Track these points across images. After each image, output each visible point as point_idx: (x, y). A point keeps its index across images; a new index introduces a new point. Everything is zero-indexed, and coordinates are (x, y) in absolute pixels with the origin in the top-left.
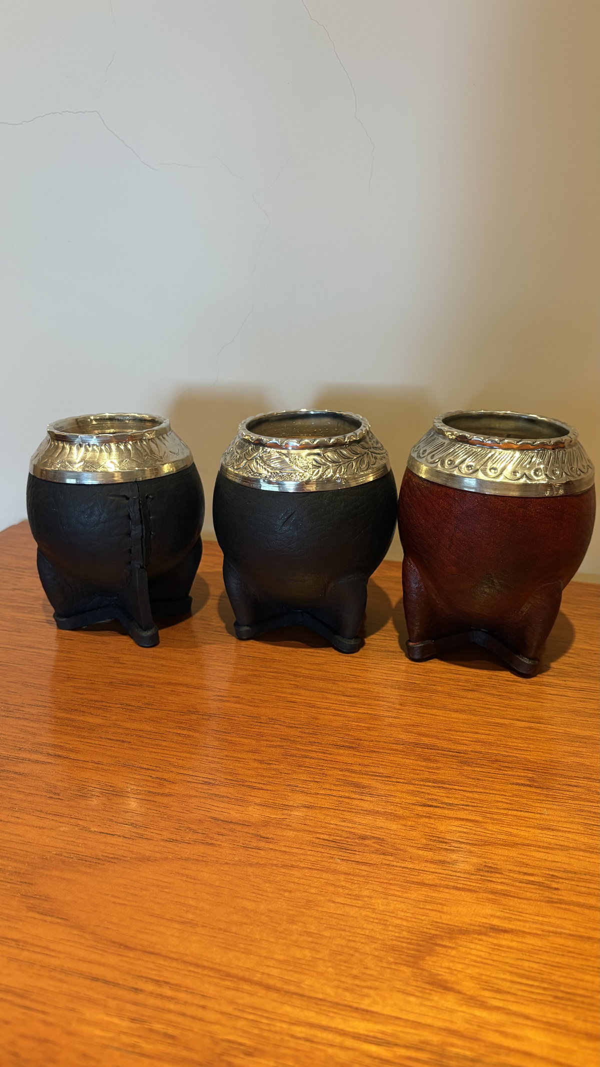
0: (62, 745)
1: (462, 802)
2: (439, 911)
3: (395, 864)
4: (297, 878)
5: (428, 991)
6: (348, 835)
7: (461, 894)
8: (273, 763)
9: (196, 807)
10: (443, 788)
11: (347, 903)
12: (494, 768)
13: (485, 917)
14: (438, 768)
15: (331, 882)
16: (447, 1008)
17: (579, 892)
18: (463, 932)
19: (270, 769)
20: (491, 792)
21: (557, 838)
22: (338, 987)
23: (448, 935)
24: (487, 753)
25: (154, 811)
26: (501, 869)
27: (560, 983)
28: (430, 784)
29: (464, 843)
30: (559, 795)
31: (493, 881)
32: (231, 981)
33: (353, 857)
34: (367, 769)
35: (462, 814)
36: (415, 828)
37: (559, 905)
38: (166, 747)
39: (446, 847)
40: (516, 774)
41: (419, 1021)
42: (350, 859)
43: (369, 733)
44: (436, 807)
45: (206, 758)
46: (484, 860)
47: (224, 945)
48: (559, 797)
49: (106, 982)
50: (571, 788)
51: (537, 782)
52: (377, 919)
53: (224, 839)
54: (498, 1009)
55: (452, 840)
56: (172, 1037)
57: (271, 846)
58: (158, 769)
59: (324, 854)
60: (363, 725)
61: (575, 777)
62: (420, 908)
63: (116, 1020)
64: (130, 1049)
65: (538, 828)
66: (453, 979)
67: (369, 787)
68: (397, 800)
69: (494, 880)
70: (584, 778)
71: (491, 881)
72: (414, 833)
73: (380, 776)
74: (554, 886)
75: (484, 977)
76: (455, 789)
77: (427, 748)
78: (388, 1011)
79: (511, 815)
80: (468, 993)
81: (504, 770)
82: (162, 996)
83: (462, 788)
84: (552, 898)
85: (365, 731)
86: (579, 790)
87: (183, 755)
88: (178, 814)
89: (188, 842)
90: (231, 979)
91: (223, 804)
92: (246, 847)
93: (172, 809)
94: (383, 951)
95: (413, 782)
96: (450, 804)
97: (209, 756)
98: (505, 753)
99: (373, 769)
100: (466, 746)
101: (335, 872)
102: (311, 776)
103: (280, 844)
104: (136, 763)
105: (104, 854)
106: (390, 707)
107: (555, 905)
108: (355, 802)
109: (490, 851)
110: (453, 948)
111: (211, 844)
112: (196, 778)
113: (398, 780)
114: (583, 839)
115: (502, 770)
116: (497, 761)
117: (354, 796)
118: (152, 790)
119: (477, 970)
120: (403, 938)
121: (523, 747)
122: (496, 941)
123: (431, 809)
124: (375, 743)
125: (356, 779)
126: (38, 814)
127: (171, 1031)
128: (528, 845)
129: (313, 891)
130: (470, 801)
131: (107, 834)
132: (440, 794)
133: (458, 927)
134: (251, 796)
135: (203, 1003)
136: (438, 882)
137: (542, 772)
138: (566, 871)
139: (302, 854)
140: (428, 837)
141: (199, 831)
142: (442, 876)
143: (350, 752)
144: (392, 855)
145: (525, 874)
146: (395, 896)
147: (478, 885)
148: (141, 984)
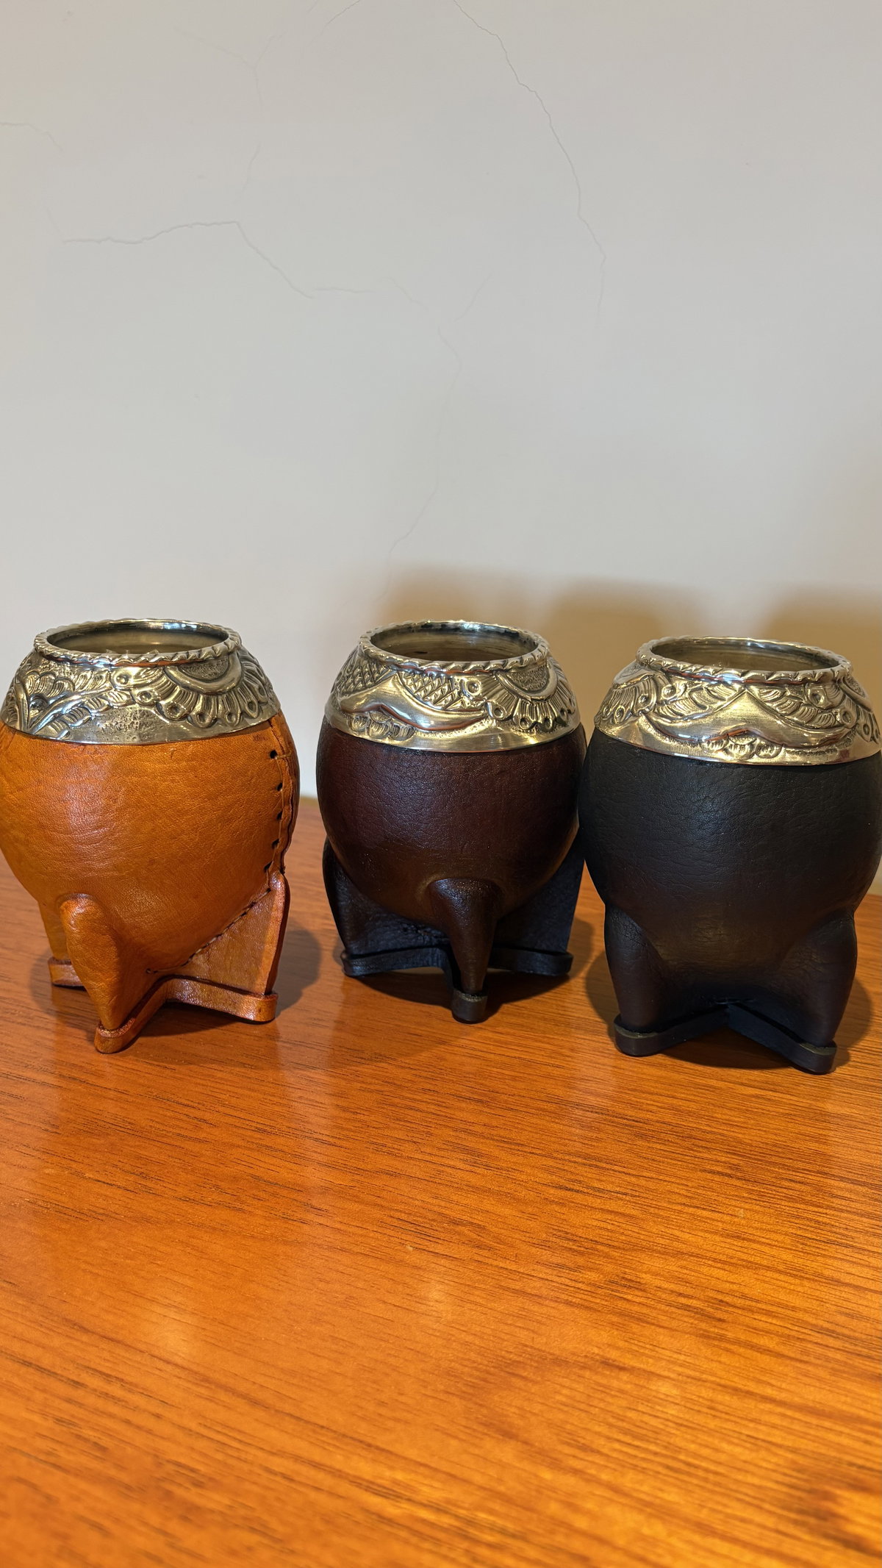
0: (83, 1065)
1: (618, 1189)
2: (533, 1331)
3: (490, 1261)
4: (344, 1265)
5: (479, 1435)
6: (435, 1217)
7: (574, 1312)
8: (362, 1112)
9: (235, 1160)
10: (597, 1166)
11: (405, 1306)
12: (681, 1147)
13: (599, 1345)
14: (598, 1140)
15: (390, 1276)
16: (500, 1461)
17: (755, 1329)
18: (559, 1362)
19: (355, 1120)
20: (667, 1179)
21: (745, 1250)
22: (353, 1414)
23: (535, 1365)
24: (678, 1126)
25: (176, 1160)
26: (646, 1284)
27: (680, 1448)
28: (580, 1160)
29: (602, 1244)
30: (770, 1192)
31: (628, 1300)
32: (207, 1387)
33: (432, 1247)
34: (495, 1133)
35: (612, 1205)
36: (536, 1217)
37: (716, 1343)
38: (222, 1079)
39: (574, 1247)
40: (714, 1157)
41: (453, 1472)
42: (427, 1249)
43: (512, 1083)
44: (578, 1191)
45: (271, 1098)
46: (623, 1269)
47: (213, 1341)
48: (769, 1195)
49: (40, 1369)
50: (793, 1185)
51: (742, 1171)
52: (439, 1331)
53: (260, 1205)
54: (576, 1472)
55: (586, 1238)
56: (103, 1449)
57: (322, 1220)
58: (200, 1106)
59: (392, 1239)
60: (507, 1072)
62: (507, 1324)
63: (36, 1418)
64: (42, 1457)
65: (722, 1235)
66: (521, 1423)
67: (489, 1156)
68: (523, 1177)
69: (629, 1297)
70: (818, 1172)
71: (625, 1299)
72: (532, 1224)
73: (507, 1143)
74: (718, 1316)
75: (568, 1427)
76: (613, 1170)
77: (592, 1112)
78: (413, 1453)
79: (687, 1213)
80: (537, 1444)
81: (697, 1151)
82: (106, 1396)
83: (625, 1170)
84: (708, 1332)
85: (507, 1081)
86: (803, 1187)
87: (239, 1091)
88: (207, 1166)
89: (209, 1203)
90: (207, 1385)
91: (275, 1159)
92: (286, 1219)
93: (202, 1159)
94: (433, 1374)
95: (555, 1155)
96: (599, 1190)
97: (275, 1096)
98: (705, 1128)
99: (502, 1133)
100: (649, 1113)
101: (401, 1263)
102: (410, 1134)
103: (336, 1219)
104: (172, 1096)
105: (91, 1208)
106: (554, 1052)
107: (711, 1341)
108: (460, 1174)
109: (638, 1259)
110: (535, 1382)
111: (240, 1209)
112: (247, 1122)
113: (534, 1151)
114: (786, 1256)
115: (693, 1150)
116: (690, 1137)
117: (461, 1165)
118: (182, 1132)
119: (561, 1416)
120: (469, 1360)
121: (738, 1122)
122: (604, 1381)
123: (569, 1194)
124: (517, 1098)
125: (471, 1142)
126: (23, 1149)
127: (105, 1441)
128: (697, 1256)
129: (360, 1285)
130: (631, 1188)
131: (104, 1182)
132: (590, 1175)
133: (554, 1354)
134: (316, 1152)
135: (159, 1411)
136: (544, 1292)
137: (755, 1159)
138: (744, 1297)
139: (362, 1235)
140: (551, 1231)
141: (229, 1191)
142: (555, 1284)
143: (476, 1107)
144: (490, 1249)
145: (680, 1294)
146: (476, 1304)
147: (604, 1302)
148: (86, 1378)
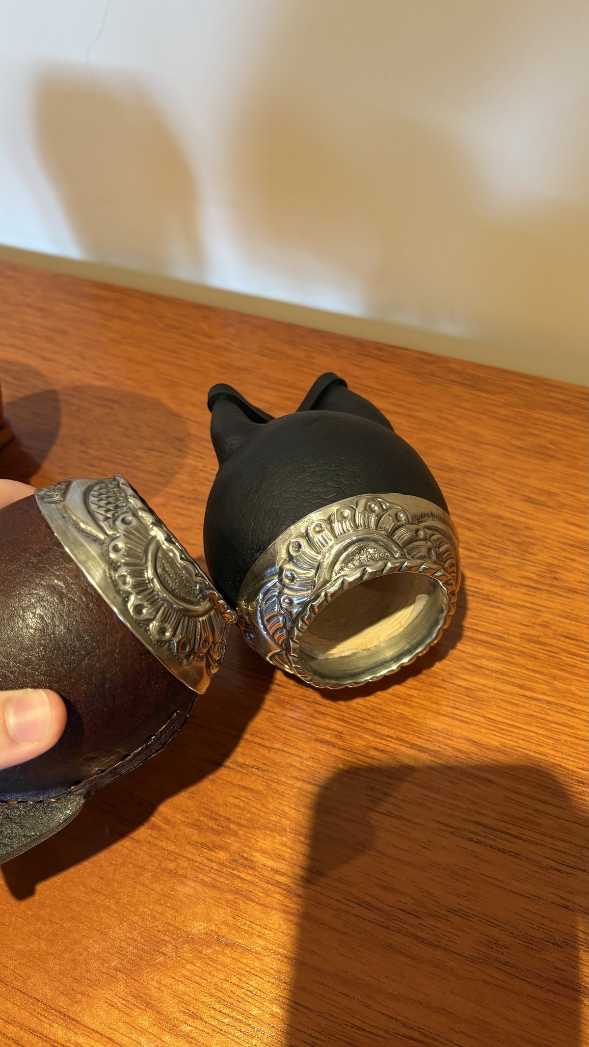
1: (254, 763)
2: (176, 910)
3: (158, 842)
7: (205, 892)
12: (306, 714)
13: (216, 922)
16: (141, 1027)
17: (319, 904)
18: (189, 939)
20: (290, 750)
22: (57, 989)
23: (174, 942)
26: (256, 862)
29: (234, 822)
39: (214, 826)
46: (243, 847)
51: (343, 740)
55: (224, 817)
61: (388, 736)
66: (157, 995)
69: (243, 875)
70: (398, 739)
79: (297, 787)
80: (165, 1013)
81: (316, 717)
84: (287, 910)
109: (254, 837)
119: (183, 988)
130: (262, 761)
140: (202, 809)
142: (197, 864)
146: (143, 885)
147: (225, 881)
